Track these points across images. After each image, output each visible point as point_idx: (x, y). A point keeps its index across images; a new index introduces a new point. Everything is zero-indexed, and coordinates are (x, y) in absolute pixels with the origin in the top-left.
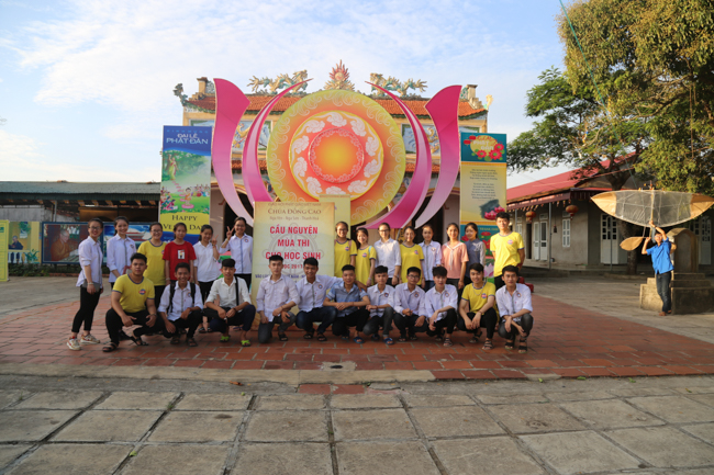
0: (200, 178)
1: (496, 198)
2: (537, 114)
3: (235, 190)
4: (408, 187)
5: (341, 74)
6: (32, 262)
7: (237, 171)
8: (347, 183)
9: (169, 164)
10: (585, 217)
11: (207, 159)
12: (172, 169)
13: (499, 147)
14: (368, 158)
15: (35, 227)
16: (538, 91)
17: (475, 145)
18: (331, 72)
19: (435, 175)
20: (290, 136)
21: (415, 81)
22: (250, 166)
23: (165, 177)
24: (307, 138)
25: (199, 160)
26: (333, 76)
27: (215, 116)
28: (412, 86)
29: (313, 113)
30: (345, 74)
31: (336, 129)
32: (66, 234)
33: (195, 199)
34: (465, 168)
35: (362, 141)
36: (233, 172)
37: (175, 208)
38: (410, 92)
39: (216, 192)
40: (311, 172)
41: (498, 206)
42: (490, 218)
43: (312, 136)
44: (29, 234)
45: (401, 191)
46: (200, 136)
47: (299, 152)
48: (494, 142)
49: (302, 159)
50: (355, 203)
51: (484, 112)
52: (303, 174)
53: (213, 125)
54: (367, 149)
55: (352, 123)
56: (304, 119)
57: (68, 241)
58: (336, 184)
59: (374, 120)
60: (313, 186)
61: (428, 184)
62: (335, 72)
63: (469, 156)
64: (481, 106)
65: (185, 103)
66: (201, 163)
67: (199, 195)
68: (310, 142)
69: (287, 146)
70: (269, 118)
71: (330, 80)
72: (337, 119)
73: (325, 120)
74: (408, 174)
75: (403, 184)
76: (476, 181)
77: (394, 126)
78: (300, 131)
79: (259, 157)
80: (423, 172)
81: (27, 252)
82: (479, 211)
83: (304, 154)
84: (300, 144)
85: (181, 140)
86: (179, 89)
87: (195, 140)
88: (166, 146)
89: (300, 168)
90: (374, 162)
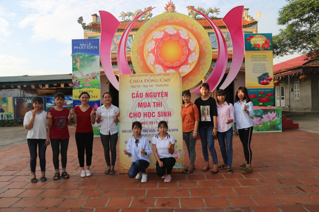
0: (94, 68)
1: (267, 72)
2: (284, 23)
3: (114, 75)
4: (214, 68)
5: (171, 7)
6: (10, 119)
7: (114, 63)
8: (179, 67)
9: (76, 61)
10: (309, 82)
11: (97, 57)
12: (78, 64)
13: (268, 41)
14: (190, 52)
15: (10, 100)
16: (285, 9)
17: (253, 41)
18: (166, 6)
19: (230, 60)
20: (144, 41)
21: (213, 9)
22: (122, 60)
23: (74, 69)
24: (154, 42)
25: (93, 58)
26: (166, 9)
27: (100, 34)
28: (212, 11)
29: (157, 27)
30: (173, 7)
31: (171, 36)
32: (26, 103)
33: (92, 81)
34: (247, 55)
35: (186, 42)
36: (113, 64)
37: (81, 86)
38: (210, 15)
39: (103, 77)
40: (157, 62)
41: (268, 76)
42: (264, 84)
43: (157, 40)
44: (7, 104)
45: (210, 71)
46: (93, 44)
47: (149, 50)
48: (265, 38)
49: (151, 54)
50: (185, 78)
51: (256, 23)
52: (153, 63)
53: (100, 38)
54: (189, 47)
55: (180, 32)
56: (151, 31)
57: (28, 107)
58: (172, 68)
59: (192, 29)
60: (159, 69)
61: (227, 65)
62: (168, 6)
63: (250, 48)
64: (253, 20)
65: (85, 27)
66: (94, 60)
67: (94, 78)
68: (156, 44)
69: (142, 47)
70: (131, 33)
71: (165, 11)
72: (171, 30)
73: (164, 31)
74: (214, 60)
75: (211, 66)
76: (255, 62)
77: (204, 33)
78: (150, 38)
79: (127, 55)
80: (223, 59)
81: (7, 113)
82: (257, 80)
83: (153, 51)
84: (150, 46)
85: (82, 48)
86: (80, 20)
87: (90, 46)
88: (74, 51)
89: (150, 59)
90: (194, 54)
